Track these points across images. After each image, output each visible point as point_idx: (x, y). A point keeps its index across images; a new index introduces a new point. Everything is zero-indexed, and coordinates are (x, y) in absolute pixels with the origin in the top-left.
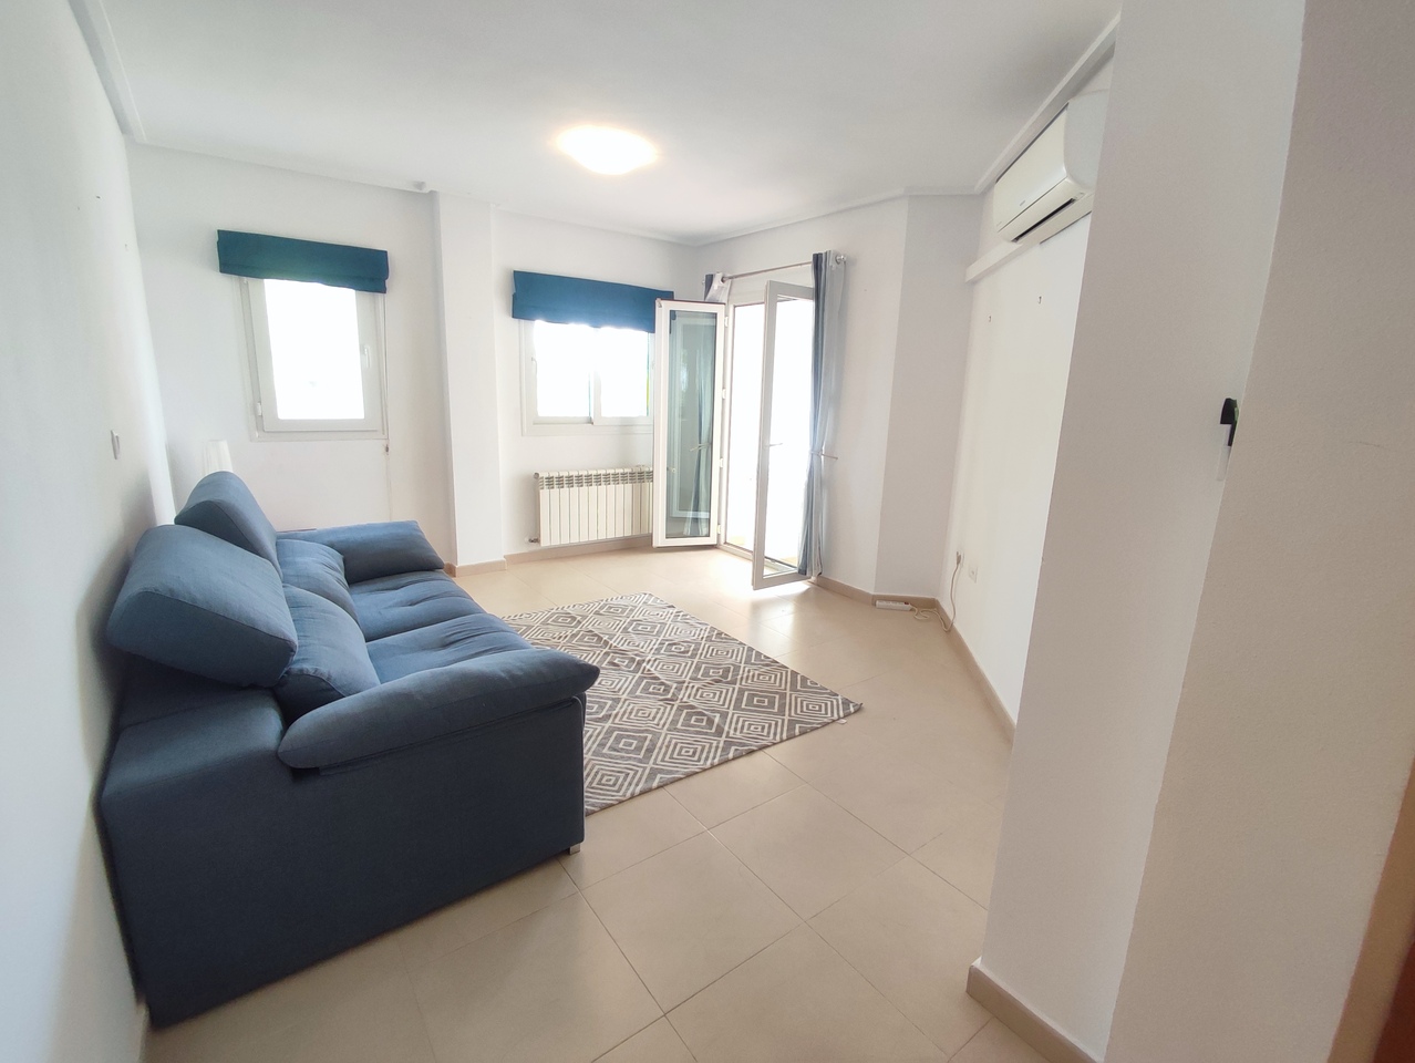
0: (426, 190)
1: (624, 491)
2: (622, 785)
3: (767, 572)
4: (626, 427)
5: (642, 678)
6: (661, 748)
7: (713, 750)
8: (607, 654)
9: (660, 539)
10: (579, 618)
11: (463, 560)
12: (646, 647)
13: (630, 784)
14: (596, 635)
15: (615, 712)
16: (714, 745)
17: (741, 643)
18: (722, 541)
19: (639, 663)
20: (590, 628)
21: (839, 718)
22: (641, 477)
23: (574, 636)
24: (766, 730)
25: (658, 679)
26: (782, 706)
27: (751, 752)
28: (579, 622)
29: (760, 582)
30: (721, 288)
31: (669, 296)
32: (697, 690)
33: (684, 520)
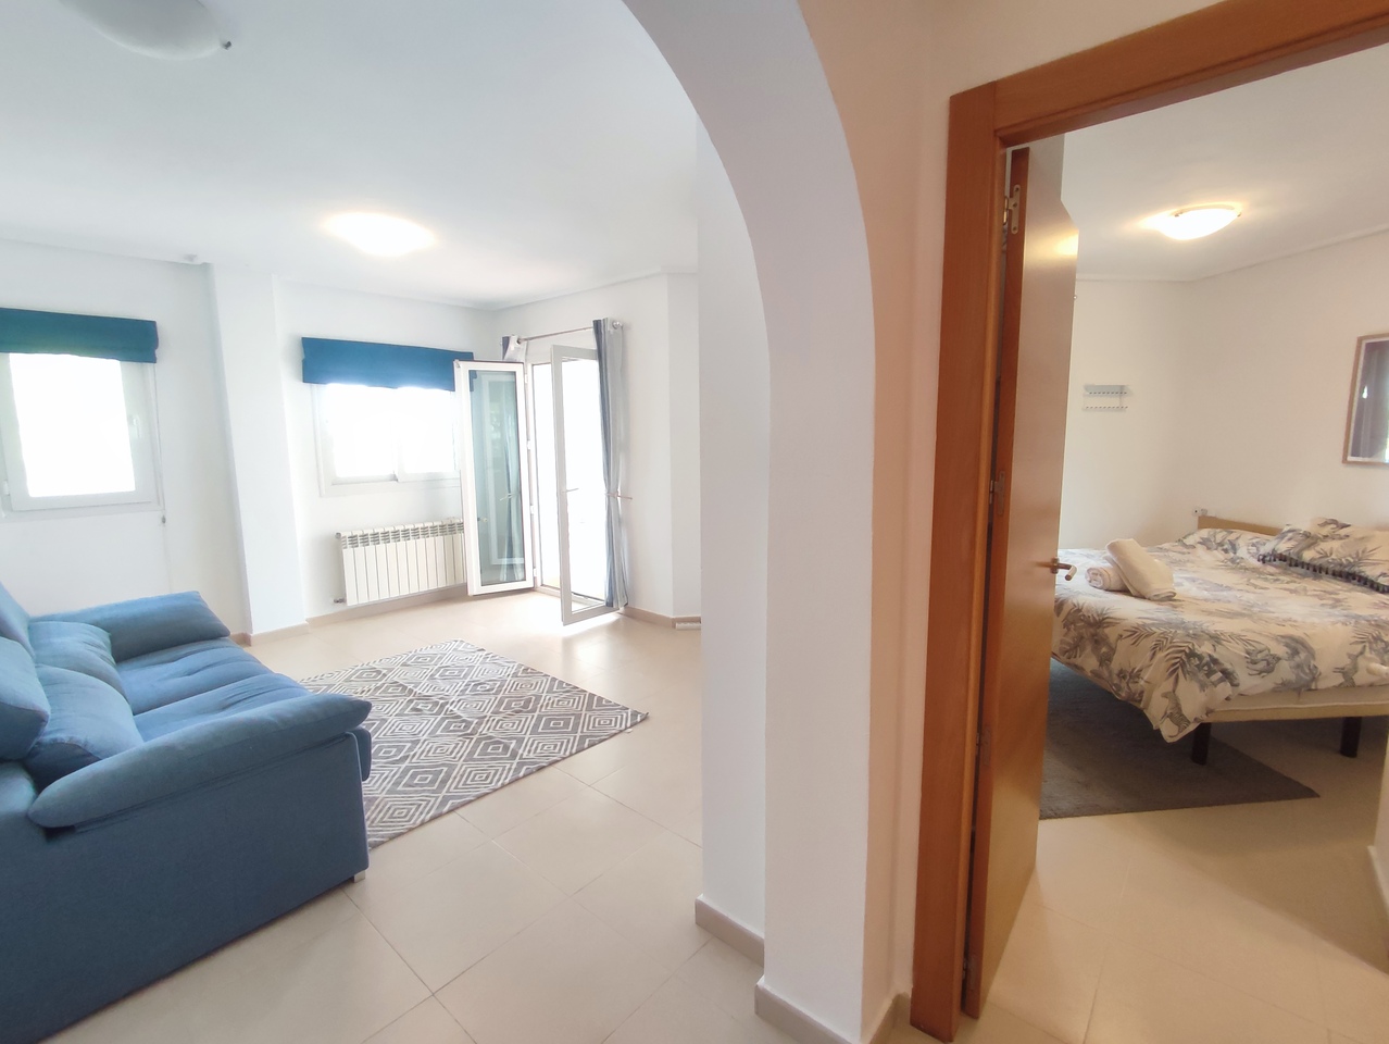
0: (198, 261)
1: (433, 546)
2: (413, 815)
3: (576, 607)
4: (433, 483)
5: (443, 719)
6: (455, 778)
7: (506, 772)
8: (411, 701)
9: (475, 587)
10: (384, 671)
12: (451, 690)
13: (421, 813)
14: (401, 685)
15: (412, 753)
16: (507, 767)
17: (546, 675)
18: (539, 584)
19: (443, 706)
20: (395, 679)
21: (626, 728)
22: (452, 529)
23: (377, 688)
24: (558, 748)
25: (460, 717)
26: (576, 725)
27: (541, 768)
28: (385, 675)
29: (569, 618)
30: (517, 349)
31: (468, 357)
32: (498, 722)
33: (499, 567)
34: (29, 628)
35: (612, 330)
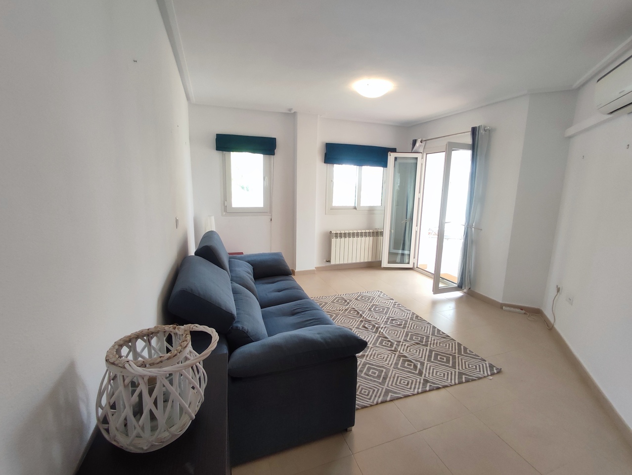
0: (292, 112)
1: (369, 240)
2: (371, 396)
3: (441, 285)
4: (371, 210)
5: (379, 337)
6: (390, 378)
7: (418, 383)
8: (362, 321)
9: (385, 264)
10: (348, 301)
11: (298, 269)
12: (381, 319)
13: (376, 396)
14: (356, 311)
15: (366, 354)
16: (418, 381)
17: (429, 323)
18: (416, 266)
19: (377, 328)
20: (353, 307)
21: (488, 375)
22: (377, 234)
23: (346, 310)
24: (446, 376)
25: (387, 338)
26: (454, 363)
27: (438, 388)
28: (348, 303)
29: (437, 290)
30: (420, 146)
31: (394, 150)
32: (407, 347)
33: (397, 254)
34: (229, 262)
35: (483, 132)
